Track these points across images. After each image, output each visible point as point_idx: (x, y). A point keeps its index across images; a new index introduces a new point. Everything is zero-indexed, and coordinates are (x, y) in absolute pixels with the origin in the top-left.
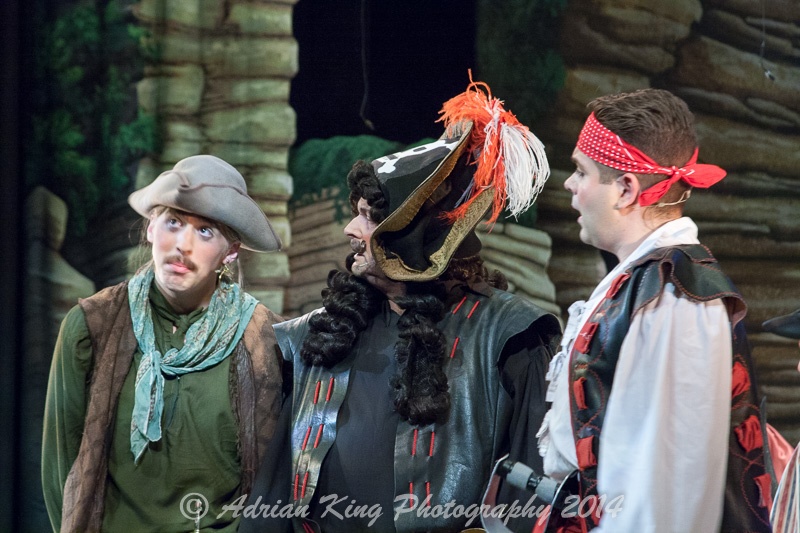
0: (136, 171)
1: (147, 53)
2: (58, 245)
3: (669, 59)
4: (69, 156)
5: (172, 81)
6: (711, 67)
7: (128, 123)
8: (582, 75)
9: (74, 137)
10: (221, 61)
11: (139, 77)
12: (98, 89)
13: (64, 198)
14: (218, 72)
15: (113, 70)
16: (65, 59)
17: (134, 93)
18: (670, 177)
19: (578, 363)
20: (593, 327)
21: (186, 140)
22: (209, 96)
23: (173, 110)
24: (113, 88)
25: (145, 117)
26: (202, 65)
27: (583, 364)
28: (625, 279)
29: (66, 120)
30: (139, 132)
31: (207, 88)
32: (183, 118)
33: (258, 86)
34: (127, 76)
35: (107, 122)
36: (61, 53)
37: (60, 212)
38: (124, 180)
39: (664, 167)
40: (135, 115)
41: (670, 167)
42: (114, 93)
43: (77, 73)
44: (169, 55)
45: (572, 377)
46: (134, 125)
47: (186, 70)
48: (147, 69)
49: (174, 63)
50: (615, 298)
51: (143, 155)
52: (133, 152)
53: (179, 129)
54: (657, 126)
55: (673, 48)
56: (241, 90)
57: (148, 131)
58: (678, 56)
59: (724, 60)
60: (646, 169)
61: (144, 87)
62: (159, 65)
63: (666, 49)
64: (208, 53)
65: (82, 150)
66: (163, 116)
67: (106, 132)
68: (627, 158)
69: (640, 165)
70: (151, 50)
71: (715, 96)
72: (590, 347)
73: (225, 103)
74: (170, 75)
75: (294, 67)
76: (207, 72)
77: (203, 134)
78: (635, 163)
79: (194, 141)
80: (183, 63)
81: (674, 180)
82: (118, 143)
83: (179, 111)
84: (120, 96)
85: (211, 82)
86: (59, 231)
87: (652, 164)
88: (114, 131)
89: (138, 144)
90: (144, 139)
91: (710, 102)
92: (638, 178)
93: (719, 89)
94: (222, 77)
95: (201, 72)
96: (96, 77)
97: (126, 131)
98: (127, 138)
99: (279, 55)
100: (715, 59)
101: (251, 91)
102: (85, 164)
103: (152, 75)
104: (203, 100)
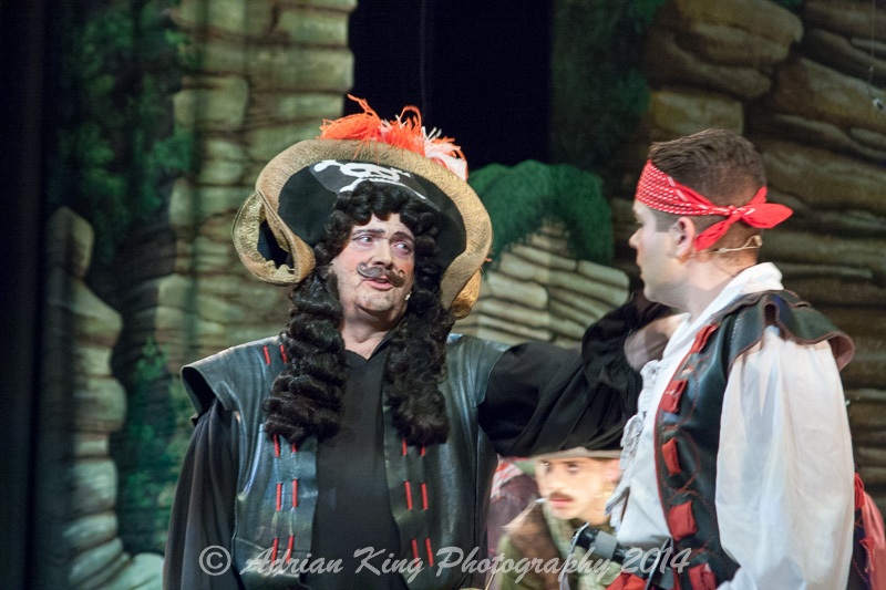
0: (170, 192)
1: (186, 62)
2: (82, 273)
3: (766, 83)
4: (96, 175)
5: (213, 94)
6: (812, 92)
7: (162, 138)
8: (666, 99)
9: (103, 153)
10: (268, 73)
11: (177, 89)
12: (131, 100)
13: (90, 219)
14: (264, 85)
15: (148, 81)
16: (95, 66)
17: (170, 107)
18: (727, 217)
19: (666, 424)
20: (681, 384)
21: (227, 159)
22: (253, 111)
23: (213, 126)
24: (147, 99)
25: (181, 133)
26: (247, 76)
27: (673, 424)
28: (713, 329)
29: (95, 134)
30: (174, 149)
31: (251, 103)
32: (224, 135)
33: (308, 101)
34: (164, 87)
35: (139, 137)
36: (91, 60)
37: (85, 235)
38: (157, 202)
39: (719, 206)
40: (171, 131)
41: (727, 206)
42: (148, 106)
43: (108, 82)
44: (210, 64)
45: (659, 440)
46: (169, 141)
47: (228, 82)
48: (186, 80)
49: (215, 74)
50: (703, 351)
51: (179, 174)
52: (168, 171)
53: (220, 147)
54: (710, 162)
55: (770, 70)
56: (289, 106)
57: (185, 149)
58: (774, 79)
59: (825, 85)
60: (701, 210)
61: (182, 100)
62: (199, 75)
63: (762, 72)
64: (253, 64)
65: (112, 168)
66: (202, 132)
67: (138, 149)
68: (680, 200)
69: (694, 206)
70: (189, 58)
71: (815, 125)
72: (679, 405)
73: (271, 119)
74: (210, 88)
75: (349, 81)
76: (251, 85)
77: (246, 153)
78: (688, 205)
79: (235, 161)
80: (225, 74)
81: (731, 221)
82: (150, 160)
83: (220, 127)
84: (153, 109)
85: (256, 96)
86: (82, 257)
87: (705, 204)
88: (147, 148)
89: (173, 163)
90: (181, 157)
91: (810, 132)
92: (693, 221)
93: (820, 117)
94: (269, 91)
95: (245, 85)
96: (129, 87)
97: (160, 147)
98: (161, 156)
99: (332, 68)
100: (816, 84)
101: (300, 106)
102: (115, 183)
103: (190, 87)
104: (247, 116)
